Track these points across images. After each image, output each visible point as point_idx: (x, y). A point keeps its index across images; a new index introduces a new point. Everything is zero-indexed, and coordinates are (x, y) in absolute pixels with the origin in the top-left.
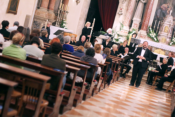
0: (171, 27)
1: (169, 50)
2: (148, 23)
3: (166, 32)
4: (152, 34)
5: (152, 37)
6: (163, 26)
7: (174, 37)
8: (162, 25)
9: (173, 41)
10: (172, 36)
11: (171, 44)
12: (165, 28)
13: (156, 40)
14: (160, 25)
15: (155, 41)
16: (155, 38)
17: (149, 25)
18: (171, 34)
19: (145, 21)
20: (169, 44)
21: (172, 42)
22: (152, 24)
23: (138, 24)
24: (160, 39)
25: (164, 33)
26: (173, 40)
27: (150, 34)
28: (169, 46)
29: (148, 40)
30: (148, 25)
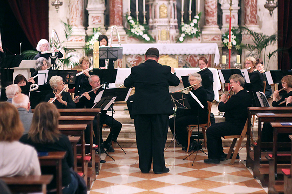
0: (172, 4)
1: (183, 53)
2: (122, 7)
3: (164, 17)
4: (136, 29)
5: (138, 34)
6: (155, 7)
7: (183, 24)
8: (152, 4)
9: (184, 32)
10: (179, 22)
11: (181, 39)
12: (160, 8)
13: (148, 39)
14: (147, 6)
15: (148, 42)
16: (145, 36)
17: (125, 11)
18: (176, 20)
19: (114, 6)
20: (178, 41)
21: (183, 35)
22: (131, 8)
23: (100, 15)
24: (155, 34)
25: (161, 19)
26: (183, 29)
27: (133, 30)
28: (178, 44)
29: (130, 43)
30: (122, 13)
